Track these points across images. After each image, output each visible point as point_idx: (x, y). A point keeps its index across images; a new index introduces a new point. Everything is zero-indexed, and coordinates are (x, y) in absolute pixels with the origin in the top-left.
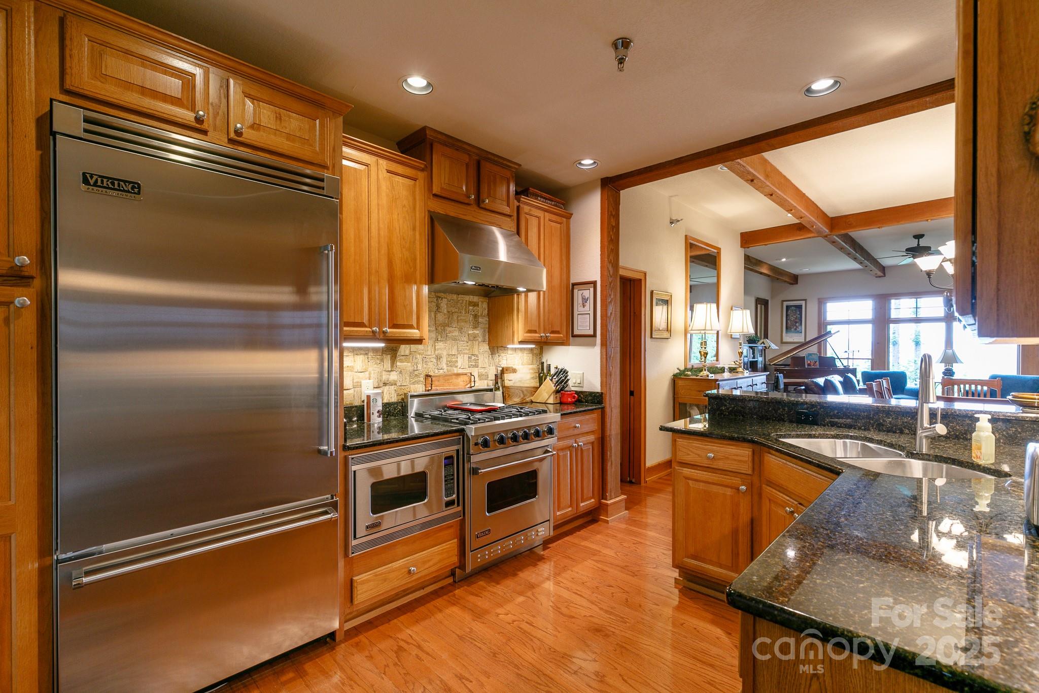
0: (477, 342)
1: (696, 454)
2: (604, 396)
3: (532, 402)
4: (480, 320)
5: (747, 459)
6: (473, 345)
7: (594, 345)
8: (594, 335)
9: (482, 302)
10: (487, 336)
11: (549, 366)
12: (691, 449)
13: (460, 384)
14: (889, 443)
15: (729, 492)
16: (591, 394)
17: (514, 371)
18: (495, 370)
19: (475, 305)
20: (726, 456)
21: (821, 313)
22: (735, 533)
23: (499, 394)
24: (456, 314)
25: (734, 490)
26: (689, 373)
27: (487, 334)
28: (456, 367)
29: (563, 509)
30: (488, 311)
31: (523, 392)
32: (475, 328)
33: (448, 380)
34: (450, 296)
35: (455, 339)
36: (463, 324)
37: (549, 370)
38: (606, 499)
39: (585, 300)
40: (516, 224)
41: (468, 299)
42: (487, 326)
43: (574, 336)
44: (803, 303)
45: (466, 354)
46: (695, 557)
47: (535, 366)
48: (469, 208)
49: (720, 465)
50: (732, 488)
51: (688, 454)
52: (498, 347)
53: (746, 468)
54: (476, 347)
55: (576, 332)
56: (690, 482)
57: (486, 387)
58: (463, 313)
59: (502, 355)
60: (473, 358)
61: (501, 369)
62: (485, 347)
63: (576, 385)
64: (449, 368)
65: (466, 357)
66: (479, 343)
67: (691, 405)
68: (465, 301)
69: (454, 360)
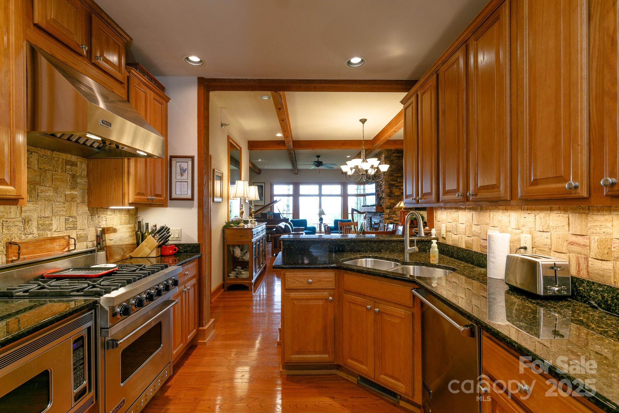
0: (75, 203)
1: (299, 281)
2: (201, 246)
3: (131, 257)
4: (79, 180)
5: (332, 279)
6: (71, 206)
7: (191, 206)
8: (192, 199)
9: (81, 163)
10: (86, 198)
11: (147, 225)
12: (296, 279)
13: (57, 249)
14: (386, 258)
15: (321, 303)
16: (189, 245)
17: (115, 231)
18: (94, 231)
19: (74, 164)
20: (320, 279)
21: (272, 190)
22: (325, 328)
23: (102, 254)
24: (50, 171)
25: (324, 301)
26: (233, 225)
27: (86, 195)
28: (51, 230)
29: (178, 347)
30: (87, 172)
31: (123, 249)
32: (73, 188)
33: (40, 245)
34: (42, 152)
35: (48, 199)
36: (58, 183)
37: (147, 228)
38: (203, 326)
39: (183, 171)
40: (126, 92)
41: (65, 158)
42: (86, 187)
43: (171, 199)
44: (263, 184)
45: (63, 215)
46: (299, 353)
47: (132, 225)
48: (80, 58)
49: (316, 286)
50: (322, 299)
51: (294, 283)
52: (97, 208)
53: (332, 285)
54: (74, 209)
55: (174, 196)
56: (295, 301)
57: (85, 250)
58: (59, 171)
59: (102, 216)
60: (71, 220)
61: (101, 229)
62: (85, 209)
63: (174, 239)
64: (41, 232)
65: (63, 219)
66: (78, 204)
67: (234, 246)
68: (61, 159)
69: (47, 222)
